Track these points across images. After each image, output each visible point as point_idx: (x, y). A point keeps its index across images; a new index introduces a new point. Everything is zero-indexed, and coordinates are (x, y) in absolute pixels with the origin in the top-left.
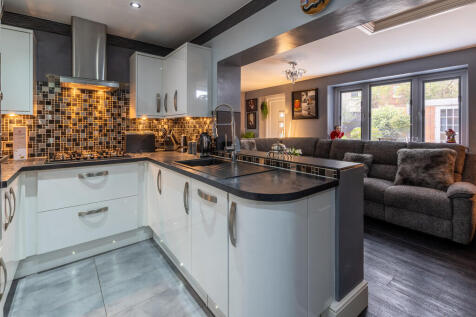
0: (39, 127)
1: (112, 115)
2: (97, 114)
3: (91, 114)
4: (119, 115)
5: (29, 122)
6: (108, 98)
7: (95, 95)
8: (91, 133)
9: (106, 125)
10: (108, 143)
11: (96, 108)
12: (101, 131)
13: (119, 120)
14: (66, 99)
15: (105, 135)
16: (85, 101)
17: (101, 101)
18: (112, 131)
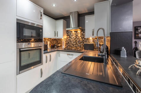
0: (67, 41)
1: (82, 37)
2: (78, 38)
3: (76, 37)
4: (84, 37)
5: (65, 40)
6: (80, 33)
7: (77, 32)
8: (76, 43)
9: (80, 41)
10: (81, 46)
11: (78, 36)
12: (79, 42)
13: (83, 39)
14: (72, 34)
15: (80, 44)
16: (75, 34)
17: (79, 34)
18: (82, 42)
